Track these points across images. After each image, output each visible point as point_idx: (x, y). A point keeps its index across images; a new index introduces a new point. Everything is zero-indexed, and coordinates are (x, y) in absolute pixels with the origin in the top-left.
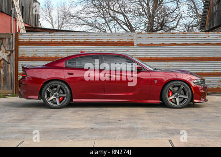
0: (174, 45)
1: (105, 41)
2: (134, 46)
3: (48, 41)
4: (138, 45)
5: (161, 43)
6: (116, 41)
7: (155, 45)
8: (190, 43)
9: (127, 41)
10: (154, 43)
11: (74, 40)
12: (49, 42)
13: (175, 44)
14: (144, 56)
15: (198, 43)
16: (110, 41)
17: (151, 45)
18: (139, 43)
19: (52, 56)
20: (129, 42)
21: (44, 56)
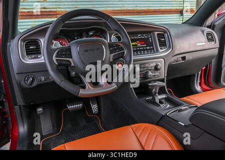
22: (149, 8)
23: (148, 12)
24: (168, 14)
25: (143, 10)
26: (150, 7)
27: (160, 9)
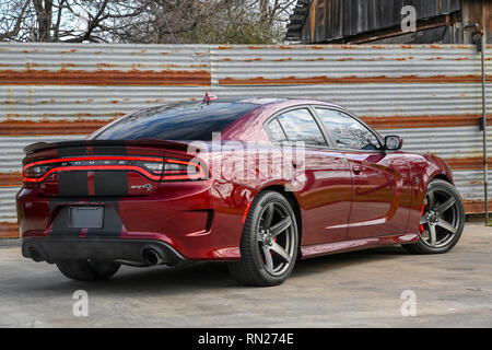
0: (320, 82)
1: (125, 70)
2: (209, 84)
4: (222, 82)
5: (286, 76)
6: (159, 70)
7: (269, 81)
8: (363, 75)
9: (191, 70)
10: (265, 76)
11: (28, 65)
13: (324, 80)
15: (383, 77)
16: (141, 70)
17: (259, 82)
18: (224, 76)
20: (196, 73)
22: (400, 114)
23: (396, 122)
24: (447, 126)
25: (384, 118)
26: (401, 111)
27: (426, 116)
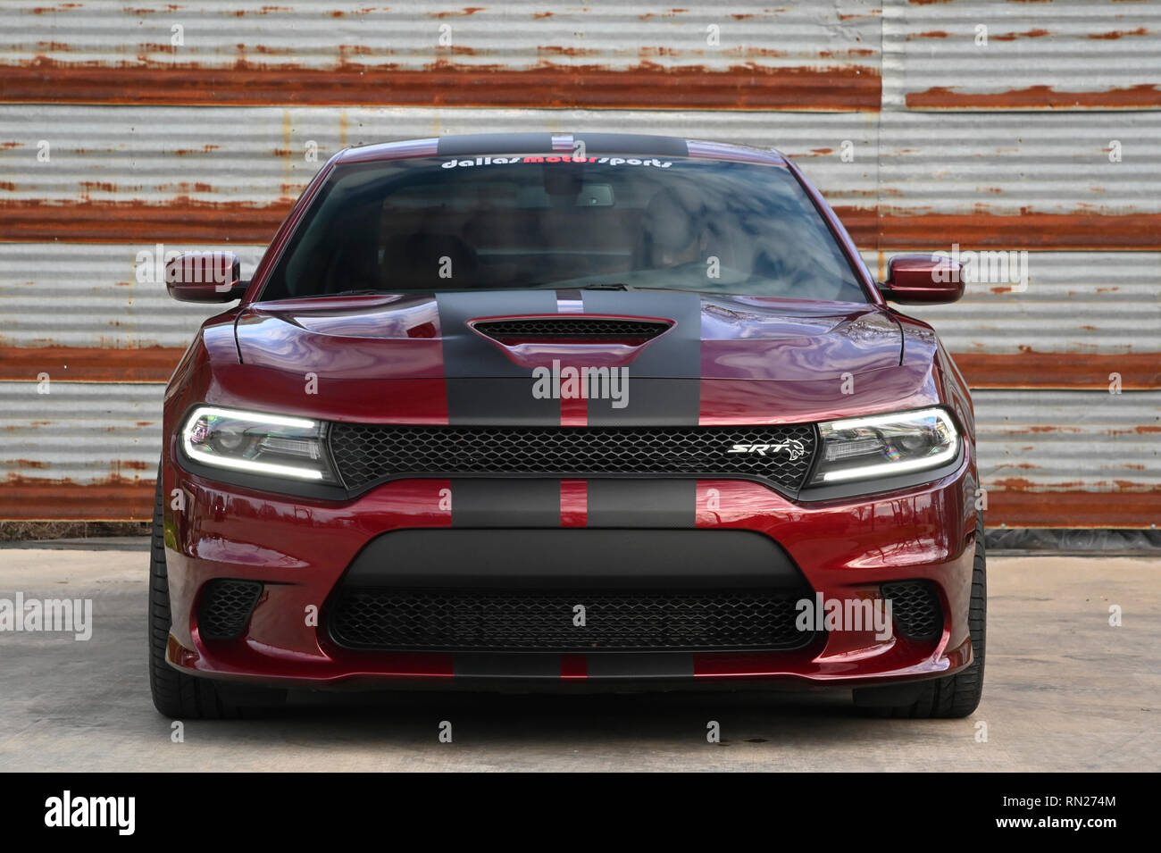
1: (620, 64)
2: (876, 106)
3: (112, 59)
4: (915, 101)
5: (1126, 82)
7: (1067, 99)
9: (821, 65)
10: (1058, 85)
11: (342, 51)
12: (124, 67)
14: (967, 205)
16: (667, 63)
17: (1039, 98)
18: (924, 84)
19: (151, 198)
20: (836, 73)
21: (76, 197)
